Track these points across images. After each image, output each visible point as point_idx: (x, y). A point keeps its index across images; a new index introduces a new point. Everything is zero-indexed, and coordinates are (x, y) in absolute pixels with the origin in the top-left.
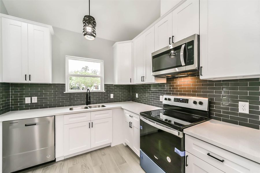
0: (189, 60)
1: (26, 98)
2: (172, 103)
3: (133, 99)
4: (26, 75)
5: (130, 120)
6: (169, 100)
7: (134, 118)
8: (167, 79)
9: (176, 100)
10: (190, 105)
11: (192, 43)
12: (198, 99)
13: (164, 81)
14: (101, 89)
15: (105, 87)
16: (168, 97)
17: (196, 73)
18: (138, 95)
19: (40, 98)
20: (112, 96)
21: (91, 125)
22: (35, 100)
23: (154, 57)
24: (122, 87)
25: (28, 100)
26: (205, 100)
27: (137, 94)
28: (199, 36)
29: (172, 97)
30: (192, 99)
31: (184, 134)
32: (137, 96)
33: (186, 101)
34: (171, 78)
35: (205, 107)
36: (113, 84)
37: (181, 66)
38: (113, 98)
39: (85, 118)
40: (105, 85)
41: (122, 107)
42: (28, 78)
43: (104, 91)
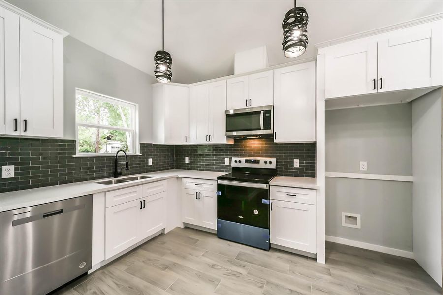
0: (267, 126)
2: (244, 165)
3: (180, 166)
4: (16, 120)
5: (197, 189)
6: (240, 162)
7: (205, 186)
8: (234, 140)
9: (247, 161)
10: (261, 165)
11: (269, 111)
12: (268, 160)
13: (232, 142)
15: (141, 147)
16: (238, 159)
18: (189, 159)
19: (22, 169)
20: (150, 162)
21: (143, 205)
22: (9, 172)
23: (228, 116)
24: (163, 147)
26: (274, 160)
28: (274, 107)
29: (243, 159)
30: (262, 159)
31: (269, 187)
33: (257, 162)
34: (238, 140)
35: (273, 166)
36: (151, 144)
37: (260, 129)
38: (151, 164)
40: (141, 144)
41: (180, 175)
42: (21, 126)
43: (138, 153)
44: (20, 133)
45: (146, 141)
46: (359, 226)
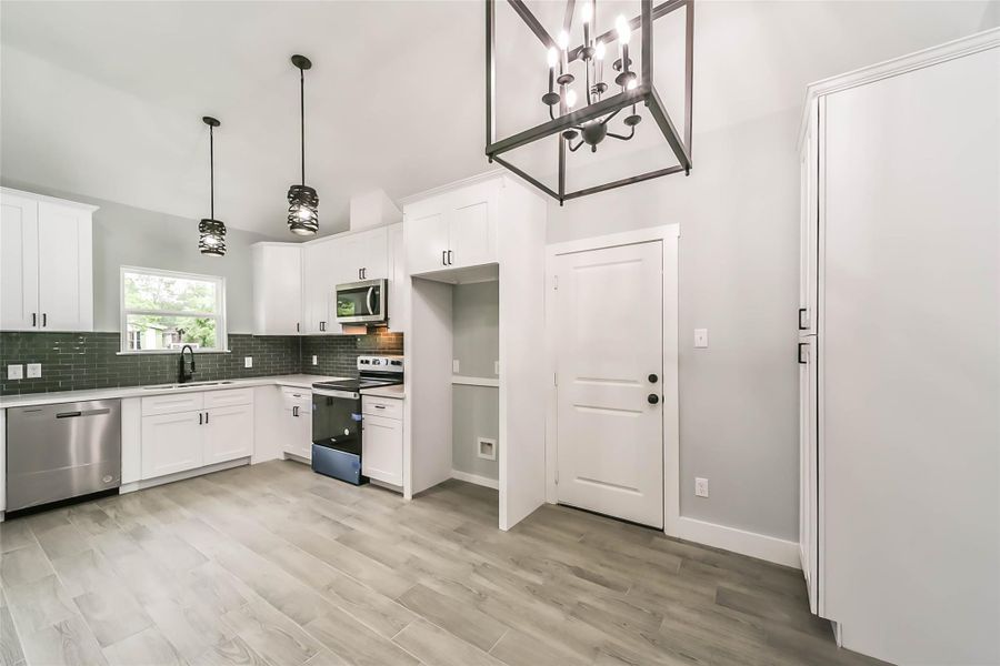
0: (376, 308)
1: (9, 366)
2: (371, 367)
3: (307, 370)
4: (35, 313)
5: (295, 402)
6: (367, 362)
7: (303, 397)
8: (368, 328)
9: (375, 362)
10: (389, 369)
11: (379, 288)
12: (395, 358)
14: (220, 345)
15: (229, 340)
16: (366, 358)
17: (385, 323)
18: (318, 359)
19: (50, 368)
20: (249, 362)
21: (204, 419)
22: (35, 371)
23: (339, 292)
24: (277, 340)
25: (15, 372)
27: (315, 358)
28: (386, 281)
29: (371, 359)
31: (361, 395)
32: (315, 363)
36: (251, 335)
37: (369, 314)
38: (251, 366)
39: (190, 404)
40: (229, 335)
41: (278, 382)
42: (40, 320)
43: (226, 350)
44: (39, 328)
45: (242, 330)
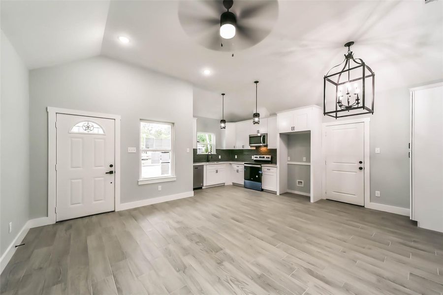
0: (264, 142)
2: (258, 159)
3: (233, 160)
5: (237, 168)
7: (241, 166)
9: (260, 157)
10: (265, 159)
11: (265, 136)
12: (268, 156)
13: (254, 148)
14: (214, 152)
16: (256, 156)
17: (266, 146)
23: (250, 137)
26: (270, 157)
27: (236, 156)
28: (267, 134)
29: (258, 156)
30: (266, 156)
31: (261, 167)
32: (236, 157)
33: (264, 157)
34: (257, 147)
35: (270, 159)
36: (220, 149)
37: (261, 143)
38: (220, 158)
39: (214, 167)
40: (216, 150)
41: (231, 163)
43: (215, 153)
45: (218, 148)
46: (303, 186)
